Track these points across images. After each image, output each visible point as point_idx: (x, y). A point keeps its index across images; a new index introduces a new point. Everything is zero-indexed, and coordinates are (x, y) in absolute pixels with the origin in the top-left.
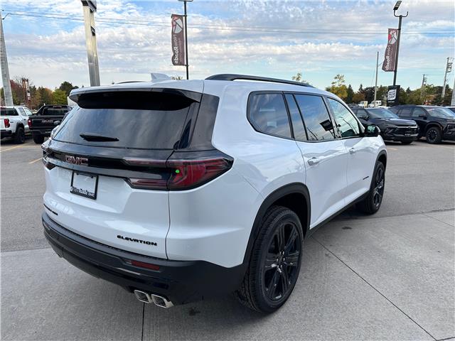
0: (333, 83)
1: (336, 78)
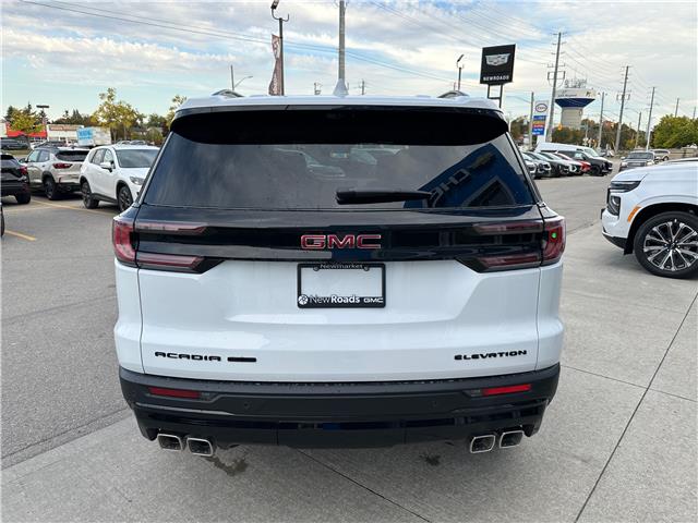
0: (172, 109)
1: (174, 100)
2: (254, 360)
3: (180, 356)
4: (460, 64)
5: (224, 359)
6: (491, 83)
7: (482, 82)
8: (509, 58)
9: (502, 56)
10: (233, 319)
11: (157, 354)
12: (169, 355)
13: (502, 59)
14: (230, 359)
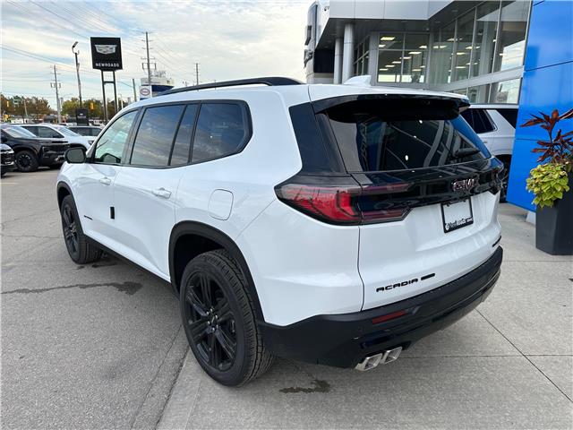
2: (434, 275)
3: (394, 286)
4: (76, 50)
5: (419, 279)
6: (104, 69)
7: (95, 67)
8: (116, 49)
9: (111, 46)
10: (419, 250)
11: (378, 290)
12: (386, 288)
13: (111, 49)
14: (423, 279)
